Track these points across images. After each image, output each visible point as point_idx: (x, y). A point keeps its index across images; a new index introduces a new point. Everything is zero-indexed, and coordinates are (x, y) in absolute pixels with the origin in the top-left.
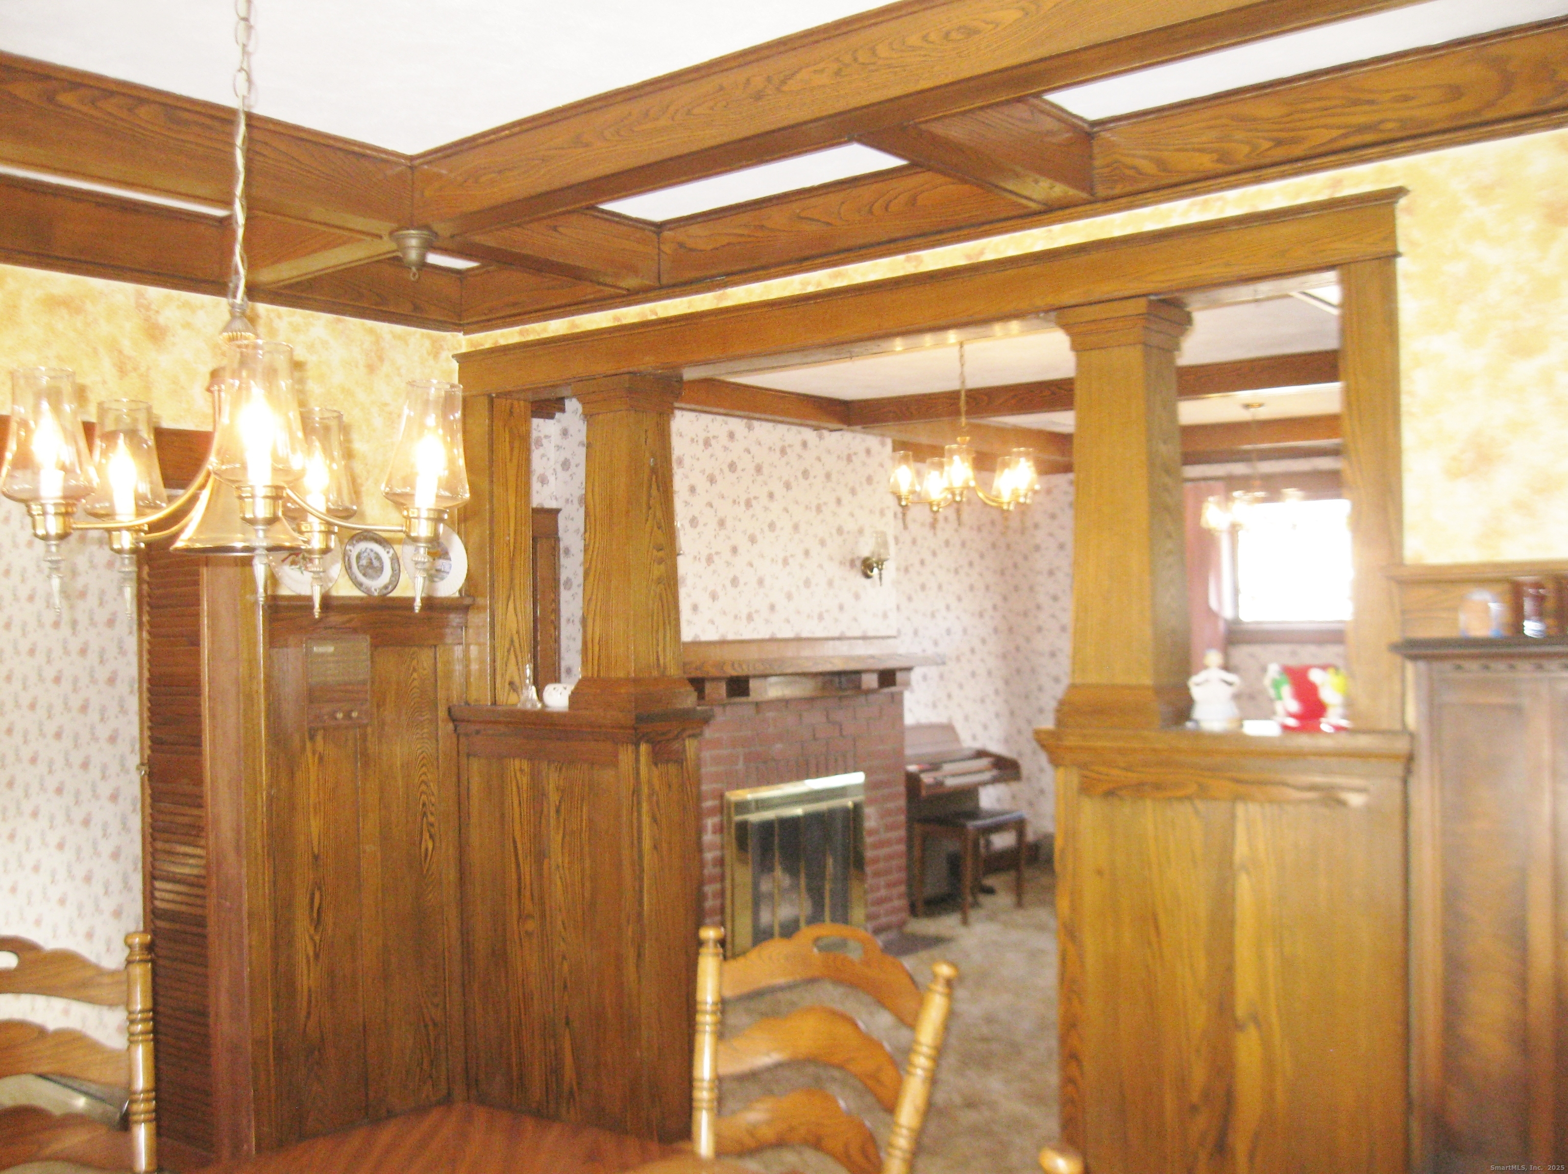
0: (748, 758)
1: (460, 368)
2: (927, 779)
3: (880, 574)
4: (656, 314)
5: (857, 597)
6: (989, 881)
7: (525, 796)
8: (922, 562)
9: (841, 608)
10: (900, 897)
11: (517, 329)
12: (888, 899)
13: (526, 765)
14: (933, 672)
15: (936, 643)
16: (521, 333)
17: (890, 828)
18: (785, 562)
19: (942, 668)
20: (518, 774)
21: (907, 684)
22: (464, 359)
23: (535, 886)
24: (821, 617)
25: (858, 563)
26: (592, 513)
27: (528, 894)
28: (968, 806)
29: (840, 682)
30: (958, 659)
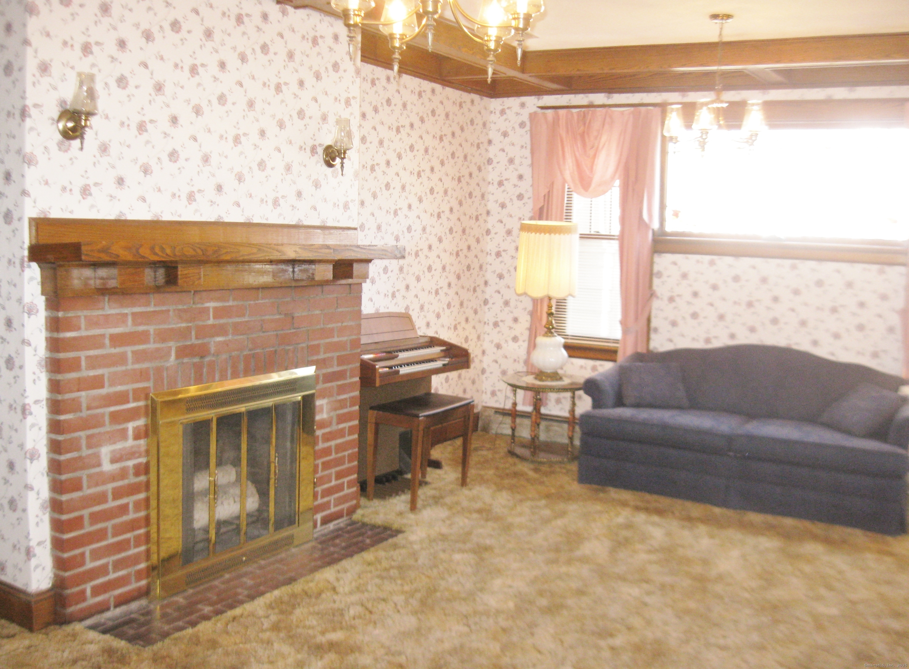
0: (182, 352)
2: (381, 368)
3: (342, 164)
5: (317, 185)
6: (436, 453)
8: (388, 163)
9: (299, 194)
10: (350, 484)
12: (339, 488)
14: (394, 264)
15: (397, 239)
17: (341, 419)
18: (237, 140)
19: (401, 261)
21: (365, 277)
24: (276, 203)
25: (320, 151)
28: (420, 392)
29: (293, 272)
30: (417, 255)
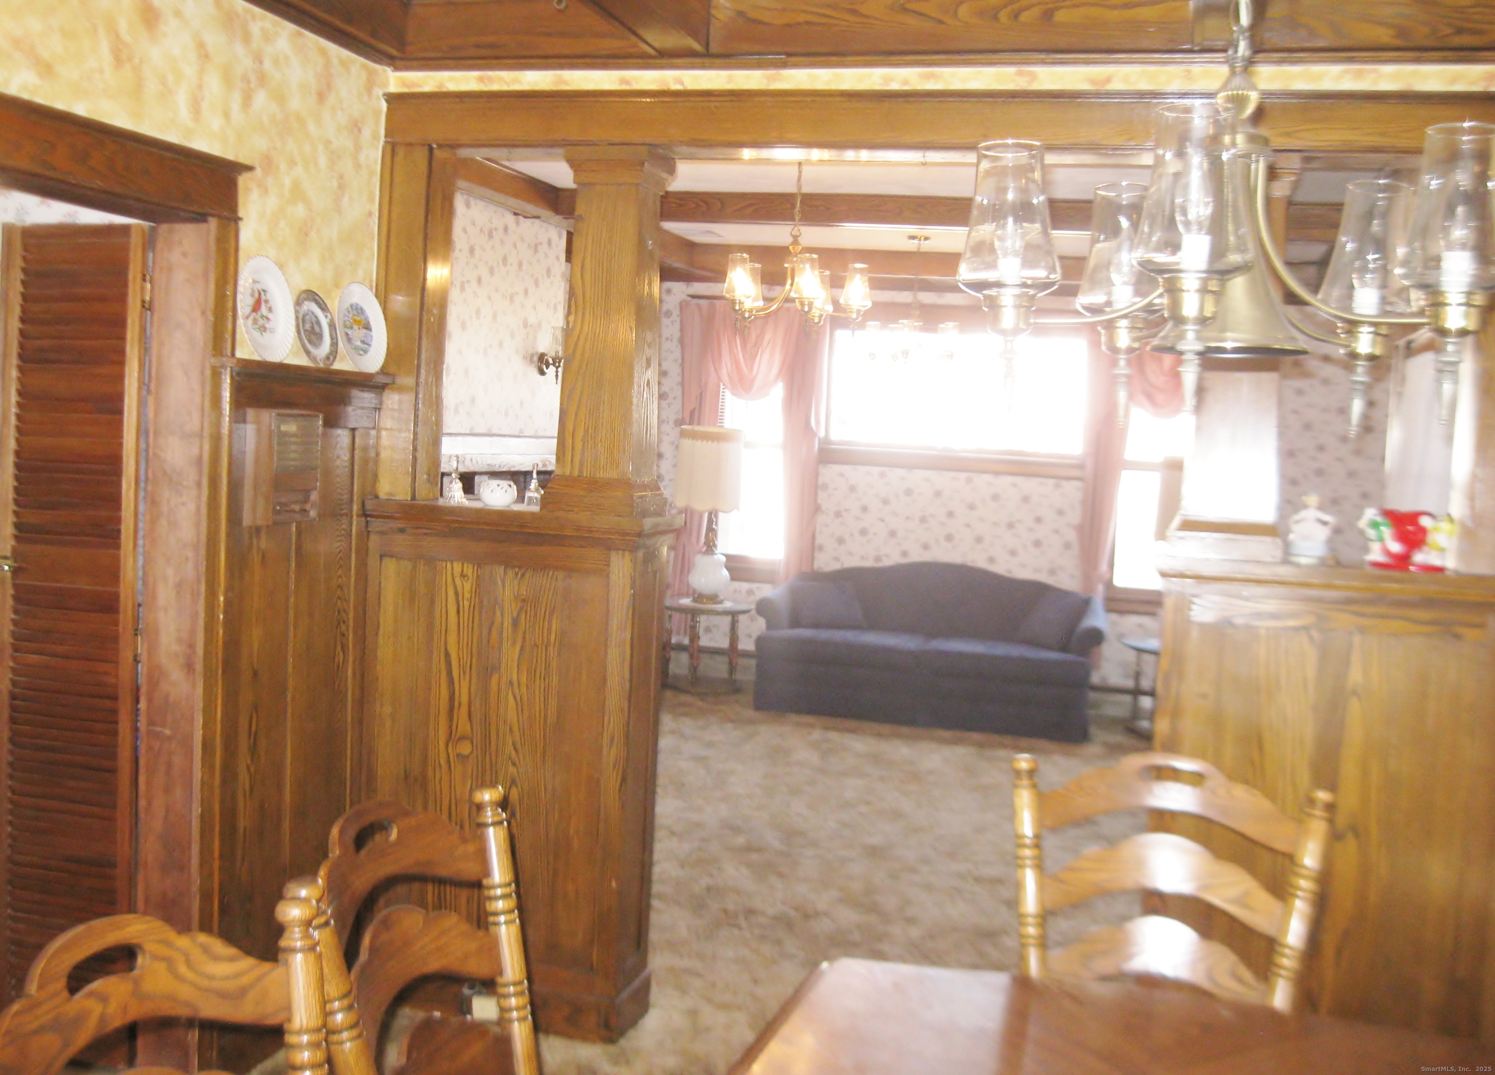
1: (389, 109)
4: (682, 84)
5: (533, 393)
7: (466, 603)
9: (521, 403)
11: (475, 74)
13: (469, 570)
16: (481, 80)
18: (486, 352)
20: (458, 581)
22: (393, 99)
23: (477, 703)
26: (579, 293)
27: (464, 711)
